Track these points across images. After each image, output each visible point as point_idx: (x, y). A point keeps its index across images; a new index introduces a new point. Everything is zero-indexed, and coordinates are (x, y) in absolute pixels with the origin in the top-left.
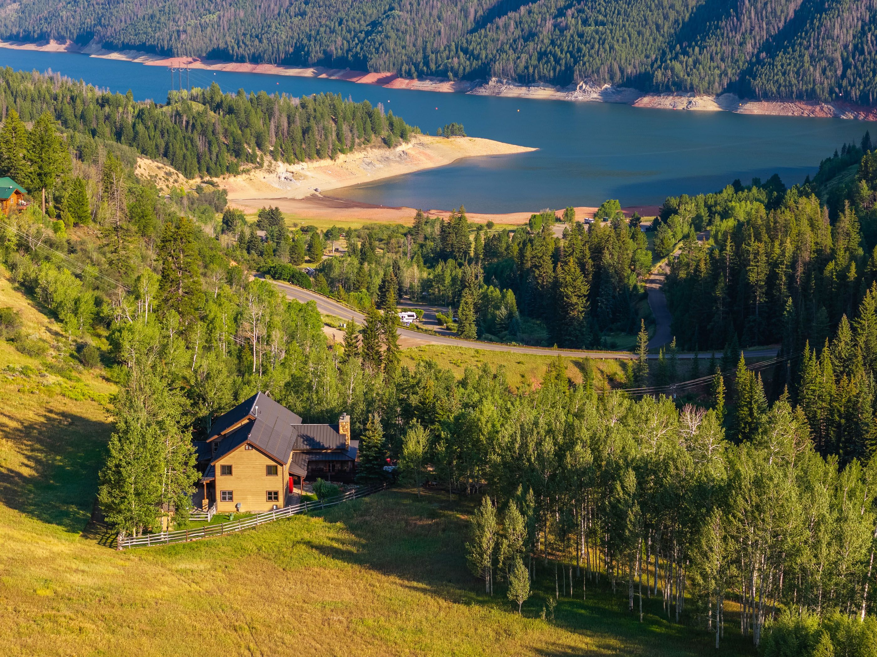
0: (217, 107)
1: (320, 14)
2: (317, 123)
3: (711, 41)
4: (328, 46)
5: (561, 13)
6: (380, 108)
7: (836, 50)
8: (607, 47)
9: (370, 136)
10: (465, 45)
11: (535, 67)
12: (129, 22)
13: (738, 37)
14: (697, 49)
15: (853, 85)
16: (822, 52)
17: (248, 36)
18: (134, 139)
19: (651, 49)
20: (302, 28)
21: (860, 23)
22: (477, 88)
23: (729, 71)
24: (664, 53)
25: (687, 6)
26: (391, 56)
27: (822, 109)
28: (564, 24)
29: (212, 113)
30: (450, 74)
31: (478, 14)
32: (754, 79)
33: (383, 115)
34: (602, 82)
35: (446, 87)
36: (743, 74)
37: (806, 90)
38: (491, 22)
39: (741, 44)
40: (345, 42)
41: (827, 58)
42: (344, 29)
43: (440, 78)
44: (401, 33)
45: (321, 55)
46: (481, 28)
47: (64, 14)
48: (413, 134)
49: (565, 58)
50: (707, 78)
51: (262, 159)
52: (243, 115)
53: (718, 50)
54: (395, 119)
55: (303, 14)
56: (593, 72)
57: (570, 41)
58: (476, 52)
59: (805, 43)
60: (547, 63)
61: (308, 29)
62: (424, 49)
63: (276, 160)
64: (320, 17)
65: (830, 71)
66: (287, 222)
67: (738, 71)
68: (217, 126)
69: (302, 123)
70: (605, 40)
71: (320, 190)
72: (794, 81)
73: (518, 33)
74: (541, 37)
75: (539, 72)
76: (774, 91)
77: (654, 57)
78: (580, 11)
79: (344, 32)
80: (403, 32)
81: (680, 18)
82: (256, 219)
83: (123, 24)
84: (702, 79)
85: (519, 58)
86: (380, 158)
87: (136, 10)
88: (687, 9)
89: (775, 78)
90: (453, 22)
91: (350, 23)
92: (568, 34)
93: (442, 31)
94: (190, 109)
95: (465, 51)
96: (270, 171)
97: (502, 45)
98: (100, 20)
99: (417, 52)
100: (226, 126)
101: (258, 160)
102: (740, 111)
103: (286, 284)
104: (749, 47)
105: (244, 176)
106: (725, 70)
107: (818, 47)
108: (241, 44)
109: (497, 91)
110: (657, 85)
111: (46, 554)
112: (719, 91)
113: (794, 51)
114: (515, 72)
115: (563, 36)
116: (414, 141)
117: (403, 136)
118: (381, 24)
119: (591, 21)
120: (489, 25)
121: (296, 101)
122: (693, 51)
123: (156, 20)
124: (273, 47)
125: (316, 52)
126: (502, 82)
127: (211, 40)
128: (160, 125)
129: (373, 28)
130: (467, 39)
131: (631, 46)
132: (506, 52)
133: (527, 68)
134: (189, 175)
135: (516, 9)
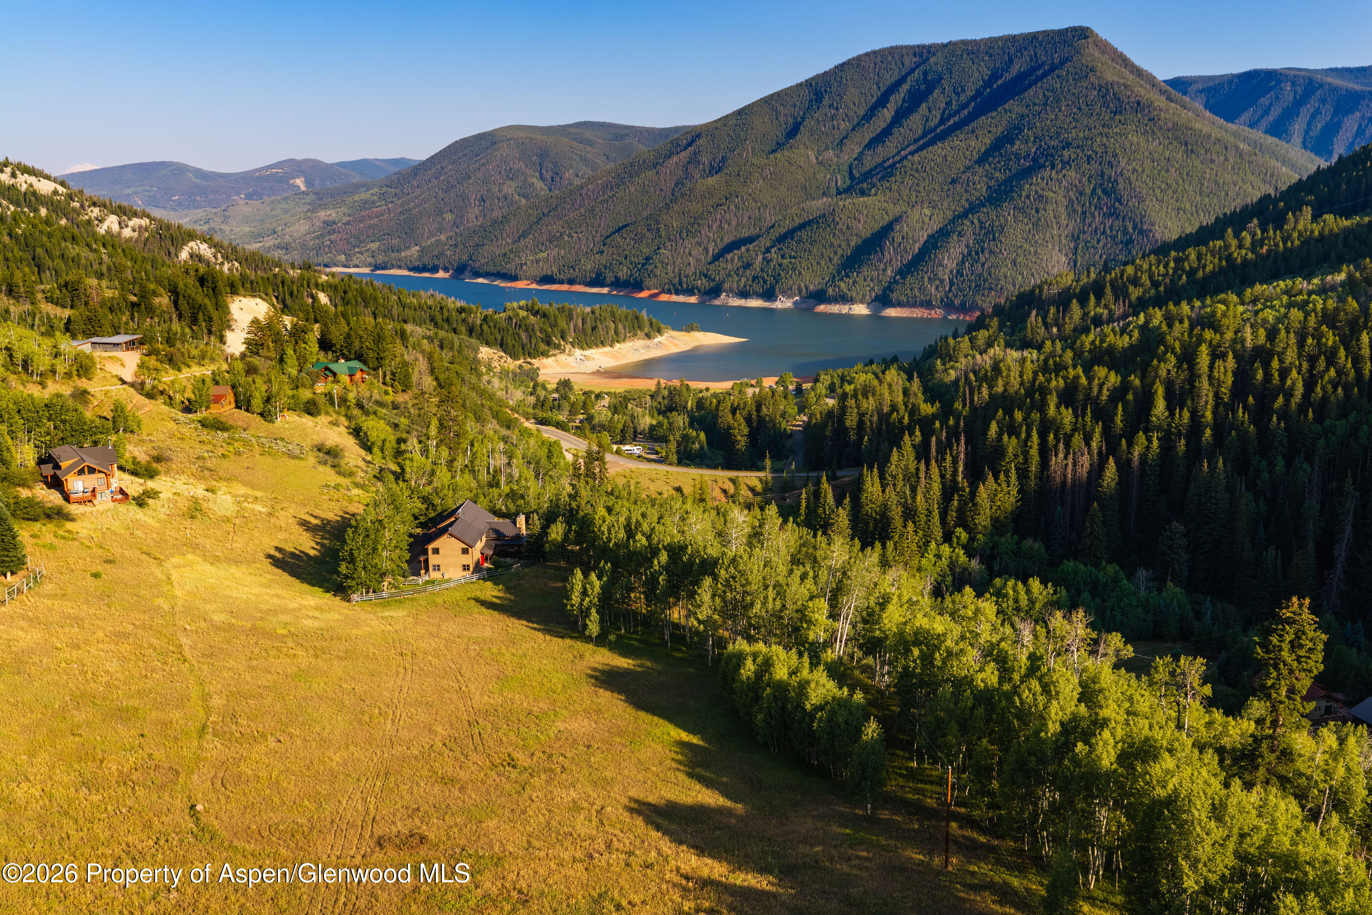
0: (536, 313)
1: (613, 252)
2: (602, 323)
3: (864, 269)
4: (618, 273)
5: (768, 250)
6: (644, 314)
7: (945, 274)
8: (797, 273)
9: (637, 331)
10: (706, 272)
11: (750, 286)
12: (490, 258)
13: (882, 266)
14: (855, 274)
15: (956, 297)
16: (936, 275)
17: (566, 267)
18: (481, 334)
19: (825, 274)
20: (601, 261)
21: (961, 256)
22: (713, 300)
23: (876, 288)
24: (834, 277)
25: (849, 246)
26: (658, 280)
27: (936, 313)
28: (769, 258)
29: (532, 317)
30: (696, 291)
31: (715, 252)
32: (892, 293)
33: (645, 317)
34: (794, 296)
35: (693, 300)
36: (885, 290)
37: (926, 300)
38: (723, 257)
39: (884, 271)
40: (629, 271)
41: (939, 279)
42: (628, 262)
43: (689, 294)
44: (665, 265)
45: (613, 279)
46: (716, 261)
47: (448, 253)
48: (666, 330)
49: (770, 280)
50: (861, 293)
51: (565, 347)
52: (552, 318)
53: (869, 274)
54: (654, 320)
55: (602, 252)
56: (788, 289)
57: (773, 269)
58: (712, 277)
59: (925, 269)
60: (758, 283)
61: (605, 262)
62: (680, 275)
63: (574, 347)
64: (613, 254)
65: (941, 287)
66: (576, 387)
67: (882, 288)
68: (535, 325)
69: (591, 324)
70: (796, 268)
71: (602, 367)
72: (918, 294)
73: (740, 264)
74: (755, 266)
75: (753, 289)
76: (905, 300)
77: (827, 279)
78: (780, 249)
79: (628, 264)
81: (845, 254)
82: (555, 386)
83: (486, 259)
84: (858, 293)
85: (740, 280)
86: (643, 346)
87: (494, 251)
88: (850, 248)
89: (906, 293)
90: (699, 257)
91: (632, 258)
92: (772, 264)
93: (691, 263)
94: (518, 314)
95: (706, 276)
96: (570, 355)
97: (729, 272)
98: (472, 257)
99: (675, 277)
100: (541, 326)
101: (562, 348)
102: (883, 314)
103: (553, 429)
104: (889, 272)
105: (552, 358)
106: (873, 287)
107: (933, 272)
108: (562, 272)
109: (726, 302)
110: (829, 297)
111: (297, 606)
112: (869, 301)
113: (918, 274)
114: (738, 289)
115: (769, 265)
116: (666, 335)
117: (659, 331)
118: (652, 258)
119: (787, 255)
120: (721, 259)
121: (588, 309)
122: (853, 275)
123: (508, 256)
124: (582, 274)
125: (610, 277)
126: (729, 296)
127: (542, 270)
128: (498, 325)
129: (646, 261)
130: (707, 268)
131: (813, 272)
132: (732, 276)
133: (745, 286)
134: (515, 357)
135: (739, 248)
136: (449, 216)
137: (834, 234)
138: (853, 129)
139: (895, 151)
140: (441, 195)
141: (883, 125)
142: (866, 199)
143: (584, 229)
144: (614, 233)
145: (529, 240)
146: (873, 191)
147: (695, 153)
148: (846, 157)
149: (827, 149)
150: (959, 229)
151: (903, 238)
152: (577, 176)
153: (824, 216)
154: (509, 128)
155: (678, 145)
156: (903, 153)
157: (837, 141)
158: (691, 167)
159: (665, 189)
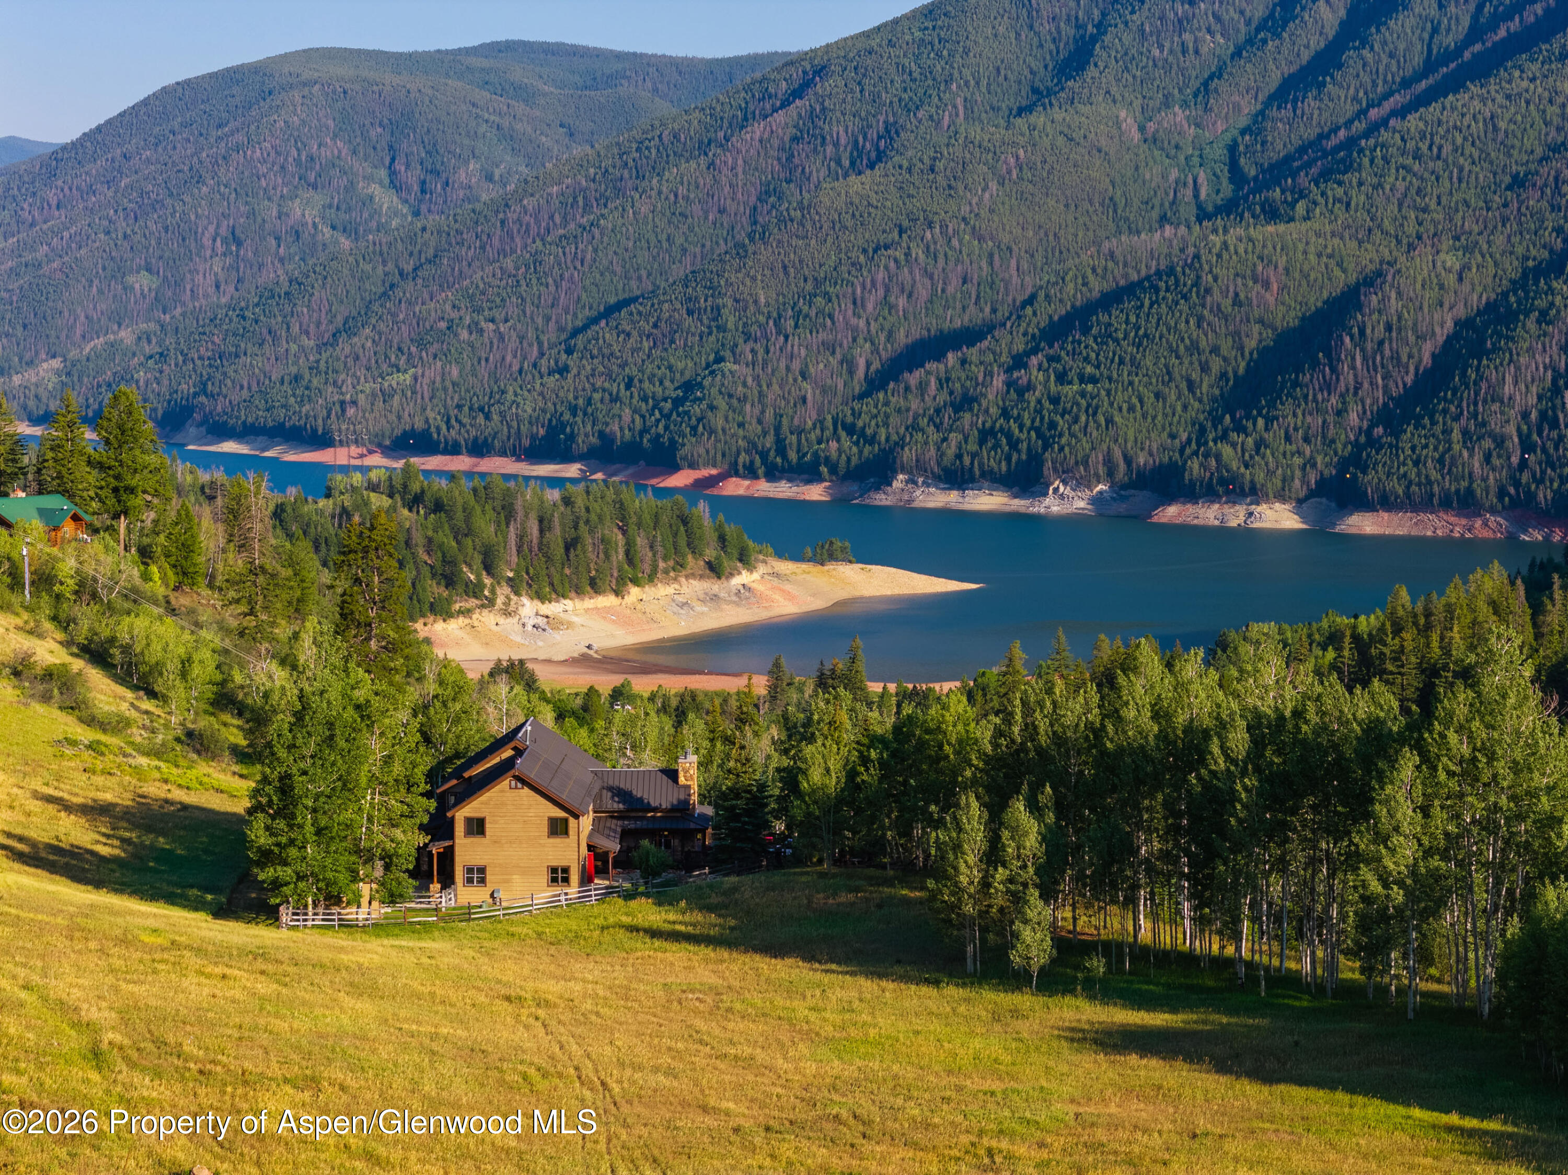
0: (414, 502)
1: (593, 370)
2: (591, 531)
3: (1286, 408)
4: (607, 424)
5: (1019, 362)
6: (703, 512)
7: (1508, 421)
8: (1102, 420)
9: (684, 556)
10: (849, 419)
11: (974, 456)
12: (255, 388)
13: (1333, 400)
14: (1261, 422)
15: (1540, 482)
16: (1484, 424)
17: (466, 409)
19: (1179, 422)
20: (561, 394)
21: (1549, 374)
22: (872, 494)
23: (1319, 459)
24: (1202, 431)
25: (1241, 349)
26: (717, 441)
27: (1485, 524)
28: (1025, 380)
29: (406, 512)
30: (824, 470)
31: (873, 368)
32: (1364, 472)
33: (707, 522)
34: (1094, 480)
35: (816, 493)
36: (1343, 465)
37: (1457, 491)
38: (896, 380)
39: (1339, 413)
40: (637, 418)
41: (1491, 435)
42: (636, 395)
43: (805, 476)
44: (736, 401)
45: (594, 440)
46: (878, 390)
47: (141, 375)
48: (761, 557)
49: (1027, 439)
50: (1280, 471)
51: (493, 592)
52: (460, 515)
53: (1299, 423)
54: (731, 530)
55: (563, 370)
56: (1077, 463)
57: (1035, 411)
58: (869, 432)
59: (1453, 409)
60: (994, 448)
61: (571, 397)
62: (778, 428)
63: (517, 593)
64: (593, 375)
65: (1499, 456)
67: (1335, 459)
68: (414, 531)
69: (564, 531)
70: (1097, 407)
71: (595, 646)
72: (1434, 475)
73: (943, 397)
74: (984, 403)
75: (981, 465)
76: (1400, 492)
77: (1184, 436)
78: (1051, 359)
79: (634, 401)
80: (739, 400)
81: (1230, 369)
83: (245, 391)
84: (1270, 473)
85: (945, 439)
86: (702, 597)
87: (267, 368)
88: (1243, 355)
89: (1402, 470)
90: (829, 381)
91: (646, 385)
92: (1032, 398)
93: (809, 396)
94: (366, 503)
95: (850, 430)
96: (507, 613)
97: (915, 418)
98: (205, 385)
99: (765, 433)
100: (430, 533)
101: (486, 593)
102: (1341, 528)
104: (1353, 418)
105: (461, 621)
106: (1312, 457)
107: (1475, 415)
108: (453, 421)
109: (906, 497)
110: (1192, 483)
112: (1302, 494)
113: (1433, 423)
114: (939, 464)
115: (1023, 401)
116: (762, 569)
117: (745, 559)
118: (700, 386)
119: (1072, 375)
120: (892, 385)
121: (553, 495)
122: (1255, 424)
123: (304, 383)
124: (509, 427)
125: (586, 435)
126: (915, 483)
127: (399, 418)
128: (312, 530)
129: (685, 392)
130: (853, 409)
131: (1144, 417)
132: (922, 430)
133: (959, 456)
135: (939, 356)
136: (142, 282)
137: (1200, 319)
138: (1238, 54)
139: (1350, 109)
140: (121, 225)
141: (1317, 43)
142: (1282, 228)
143: (513, 311)
144: (595, 321)
145: (364, 339)
146: (1301, 208)
147: (812, 114)
148: (1220, 126)
149: (1167, 103)
150: (1541, 303)
151: (1389, 328)
152: (489, 178)
153: (1171, 271)
154: (308, 54)
155: (766, 96)
156: (1374, 113)
157: (1195, 84)
158: (801, 149)
159: (731, 207)
